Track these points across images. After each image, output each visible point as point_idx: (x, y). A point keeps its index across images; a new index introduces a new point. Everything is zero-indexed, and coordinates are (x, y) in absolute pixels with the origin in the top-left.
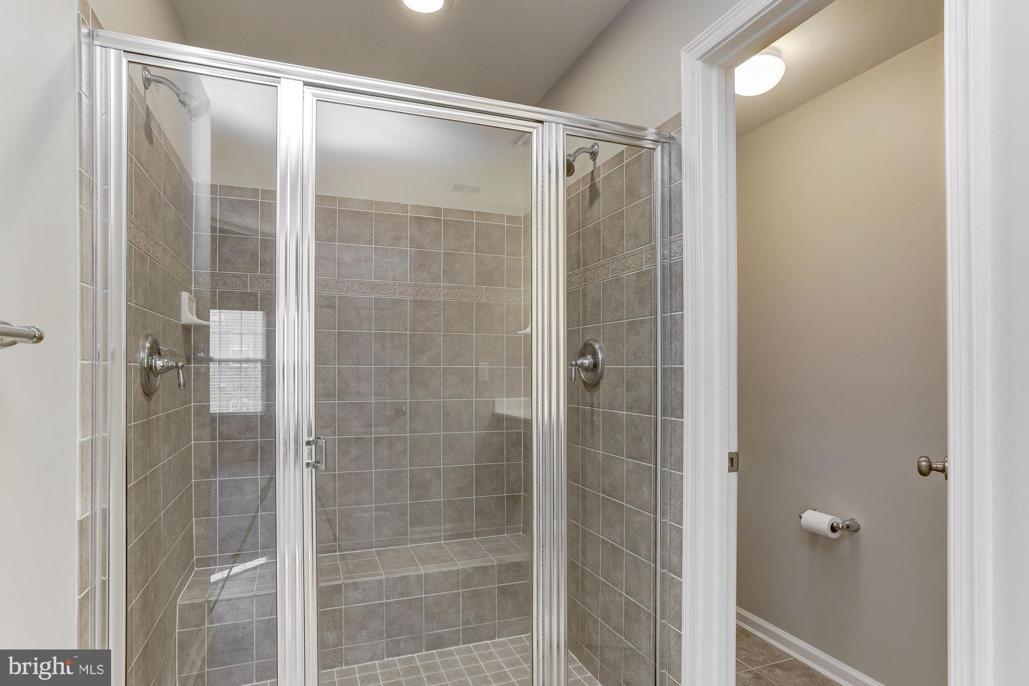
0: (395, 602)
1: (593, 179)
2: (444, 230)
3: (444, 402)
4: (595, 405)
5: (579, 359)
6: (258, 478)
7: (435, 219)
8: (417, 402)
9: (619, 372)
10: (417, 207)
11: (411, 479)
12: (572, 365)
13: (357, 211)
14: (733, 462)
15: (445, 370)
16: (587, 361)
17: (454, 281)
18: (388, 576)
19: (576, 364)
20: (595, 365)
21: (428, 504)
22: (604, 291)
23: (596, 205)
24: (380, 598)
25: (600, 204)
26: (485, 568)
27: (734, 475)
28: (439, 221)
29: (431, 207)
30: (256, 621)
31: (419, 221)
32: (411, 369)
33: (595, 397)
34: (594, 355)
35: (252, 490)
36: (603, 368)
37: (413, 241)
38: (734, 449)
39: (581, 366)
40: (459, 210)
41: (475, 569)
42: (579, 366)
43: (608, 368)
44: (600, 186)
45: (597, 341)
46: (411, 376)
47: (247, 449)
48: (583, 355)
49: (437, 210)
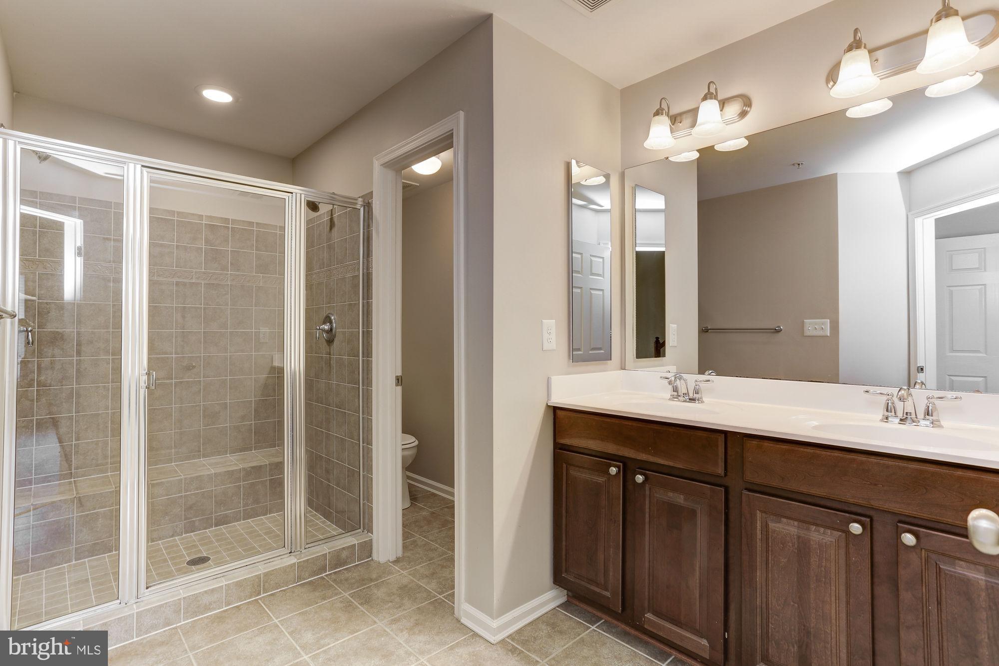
0: (191, 494)
1: (332, 215)
2: (231, 234)
3: (230, 355)
4: (332, 354)
5: (323, 325)
6: (73, 416)
7: (224, 226)
8: (209, 356)
9: (344, 333)
10: (211, 217)
11: (204, 411)
12: (317, 329)
13: (162, 218)
14: (399, 381)
15: (231, 333)
16: (326, 327)
17: (238, 270)
18: (186, 477)
19: (320, 329)
20: (331, 330)
21: (217, 428)
22: (337, 284)
23: (333, 231)
24: (180, 492)
25: (335, 230)
26: (260, 467)
27: (399, 388)
28: (228, 227)
29: (222, 218)
30: (76, 516)
31: (212, 228)
32: (204, 333)
33: (332, 349)
34: (331, 322)
35: (68, 424)
36: (336, 332)
37: (207, 242)
38: (399, 373)
39: (324, 330)
40: (243, 221)
41: (253, 468)
42: (322, 330)
43: (339, 331)
44: (336, 220)
45: (333, 315)
46: (205, 337)
47: (63, 394)
48: (324, 323)
49: (226, 220)
